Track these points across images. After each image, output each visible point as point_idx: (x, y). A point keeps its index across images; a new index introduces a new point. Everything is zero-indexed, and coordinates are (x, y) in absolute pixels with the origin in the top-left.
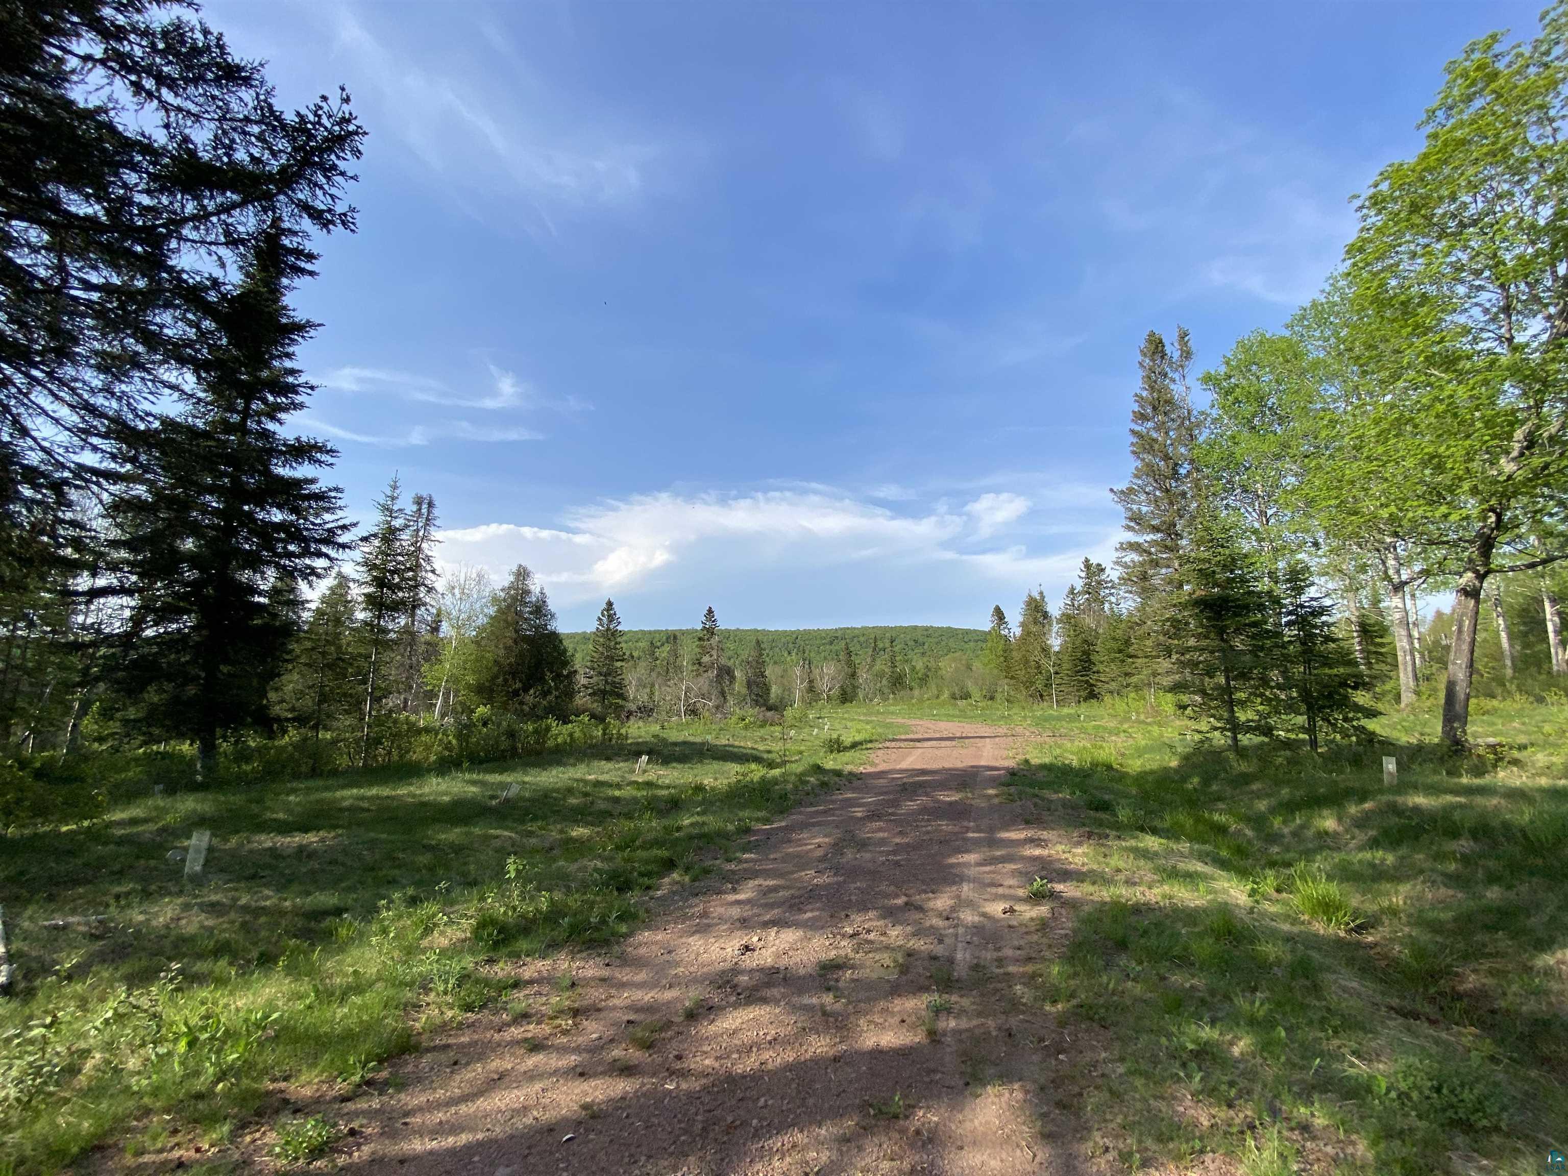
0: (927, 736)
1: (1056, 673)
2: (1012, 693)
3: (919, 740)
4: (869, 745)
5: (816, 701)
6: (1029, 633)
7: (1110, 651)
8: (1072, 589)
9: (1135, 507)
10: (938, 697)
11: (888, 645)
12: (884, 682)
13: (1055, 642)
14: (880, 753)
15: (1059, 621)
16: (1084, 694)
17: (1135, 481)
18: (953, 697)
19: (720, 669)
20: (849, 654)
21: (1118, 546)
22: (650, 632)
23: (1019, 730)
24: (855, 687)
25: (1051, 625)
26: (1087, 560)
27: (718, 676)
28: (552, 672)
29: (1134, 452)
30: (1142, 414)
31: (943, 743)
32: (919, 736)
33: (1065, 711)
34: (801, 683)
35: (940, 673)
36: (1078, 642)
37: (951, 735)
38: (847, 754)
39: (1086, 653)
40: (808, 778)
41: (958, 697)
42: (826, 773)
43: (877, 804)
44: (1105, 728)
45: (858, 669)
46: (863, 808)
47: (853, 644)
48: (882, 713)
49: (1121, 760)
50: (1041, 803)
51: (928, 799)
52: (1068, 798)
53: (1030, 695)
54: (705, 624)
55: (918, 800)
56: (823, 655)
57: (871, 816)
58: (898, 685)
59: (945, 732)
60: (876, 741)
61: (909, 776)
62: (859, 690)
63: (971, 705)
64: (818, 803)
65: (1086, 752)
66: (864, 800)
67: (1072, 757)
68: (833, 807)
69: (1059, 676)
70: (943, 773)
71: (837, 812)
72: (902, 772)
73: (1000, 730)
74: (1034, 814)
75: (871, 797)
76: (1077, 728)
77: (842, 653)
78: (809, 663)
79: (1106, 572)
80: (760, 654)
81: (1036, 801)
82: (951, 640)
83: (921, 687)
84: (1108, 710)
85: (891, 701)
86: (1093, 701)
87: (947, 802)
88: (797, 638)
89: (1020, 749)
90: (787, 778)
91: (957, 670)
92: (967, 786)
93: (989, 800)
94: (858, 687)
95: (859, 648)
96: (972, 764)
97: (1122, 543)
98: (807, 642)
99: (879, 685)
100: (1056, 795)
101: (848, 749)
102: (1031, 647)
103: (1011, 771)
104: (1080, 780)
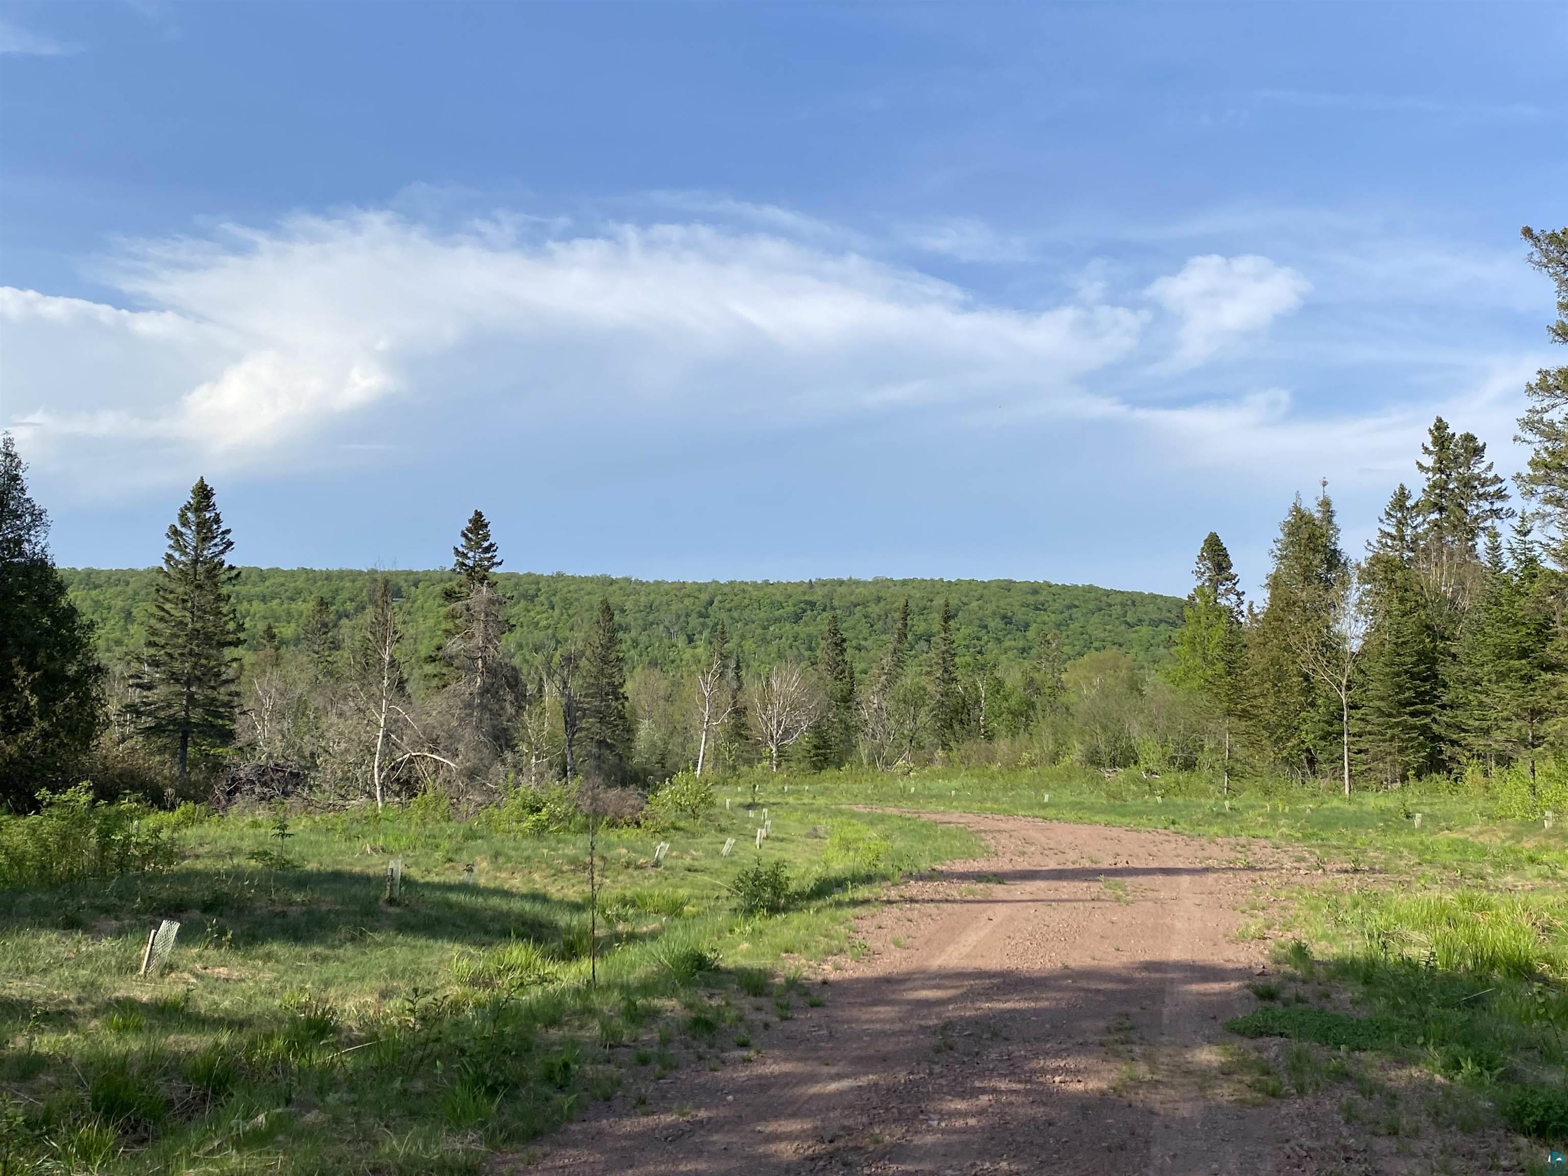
0: (1022, 865)
1: (1354, 707)
2: (1240, 752)
3: (1000, 878)
4: (863, 892)
5: (750, 762)
6: (1290, 604)
7: (1503, 653)
8: (1402, 495)
10: (1054, 759)
11: (936, 627)
12: (924, 717)
13: (1353, 628)
14: (888, 916)
15: (1368, 576)
16: (1416, 758)
18: (1094, 759)
19: (491, 671)
20: (839, 645)
21: (1535, 379)
22: (328, 576)
23: (1261, 851)
24: (849, 730)
25: (1345, 585)
26: (1440, 426)
27: (484, 691)
28: (31, 669)
31: (1067, 888)
32: (1002, 865)
33: (1372, 801)
34: (715, 715)
35: (1063, 698)
36: (1410, 627)
37: (1087, 864)
38: (796, 919)
39: (1428, 658)
40: (657, 1003)
41: (1106, 759)
42: (720, 985)
43: (851, 1107)
44: (1483, 852)
45: (861, 683)
46: (807, 1125)
47: (850, 622)
48: (911, 797)
49: (1548, 948)
50: (1363, 1104)
51: (1015, 1086)
52: (1440, 1087)
53: (1286, 760)
54: (465, 555)
55: (983, 1091)
56: (773, 648)
57: (831, 1156)
58: (957, 727)
59: (1072, 855)
60: (885, 878)
61: (964, 997)
62: (860, 736)
63: (1137, 780)
64: (662, 1102)
65: (1453, 922)
66: (815, 1089)
67: (1415, 936)
68: (710, 1119)
69: (1358, 714)
70: (1066, 989)
71: (715, 1138)
72: (947, 982)
73: (1214, 850)
74: (1352, 1154)
75: (839, 1077)
76: (1410, 848)
77: (823, 644)
78: (738, 667)
79: (1488, 456)
80: (612, 641)
81: (1347, 1094)
82: (1095, 619)
83: (1014, 733)
84: (1481, 803)
85: (938, 766)
86: (1440, 778)
87: (1075, 1096)
88: (711, 603)
89: (1274, 911)
90: (596, 1000)
91: (1104, 694)
92: (1134, 1037)
93: (1202, 1089)
94: (857, 729)
95: (865, 632)
96: (1147, 958)
97: (1544, 374)
98: (735, 614)
99: (909, 725)
100: (1405, 1073)
101: (800, 904)
102: (1292, 640)
103: (1260, 982)
104: (1458, 1017)
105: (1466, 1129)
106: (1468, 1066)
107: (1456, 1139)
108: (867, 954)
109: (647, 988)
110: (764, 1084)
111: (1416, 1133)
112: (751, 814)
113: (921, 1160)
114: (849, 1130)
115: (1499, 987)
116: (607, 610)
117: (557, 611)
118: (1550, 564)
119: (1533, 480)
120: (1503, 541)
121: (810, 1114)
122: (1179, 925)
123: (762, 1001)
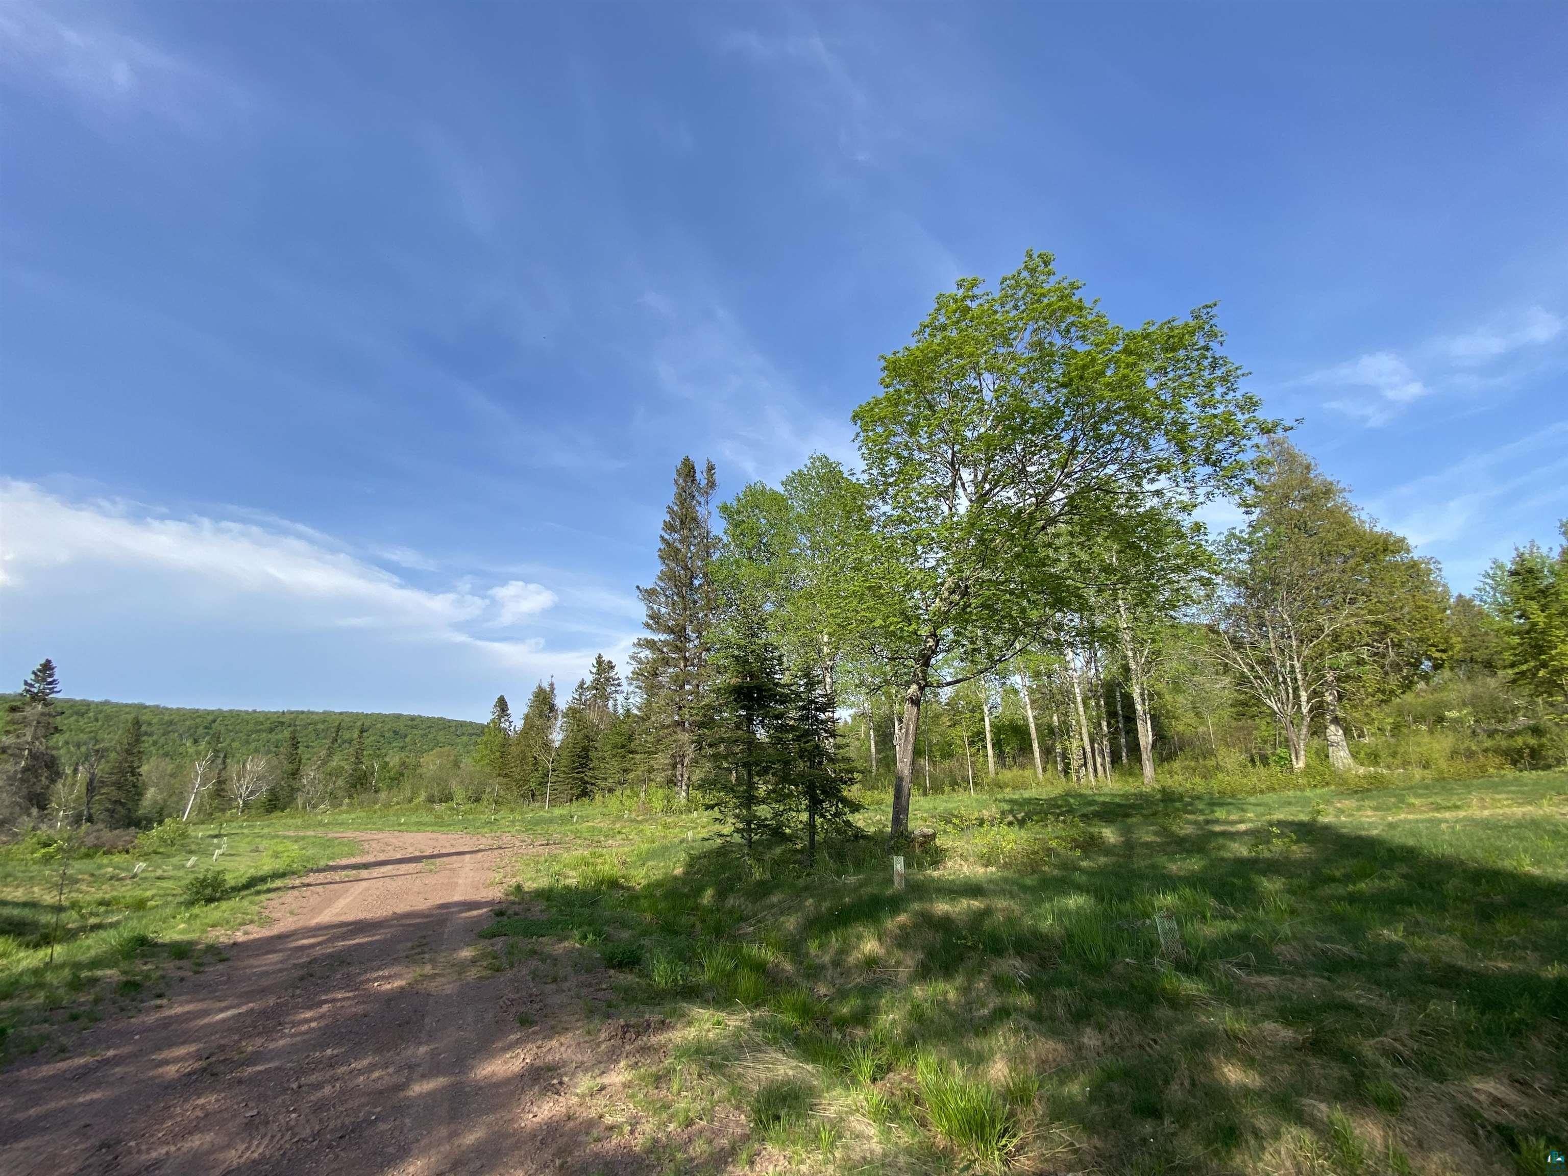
0: (382, 857)
1: (553, 770)
2: (502, 793)
3: (366, 866)
4: (278, 883)
5: (223, 811)
6: (532, 727)
7: (615, 747)
8: (583, 683)
9: (655, 607)
10: (410, 801)
11: (356, 736)
12: (340, 782)
13: (557, 737)
14: (290, 896)
15: (565, 715)
16: (576, 792)
17: (659, 583)
18: (431, 800)
19: (35, 757)
20: (295, 745)
21: (636, 641)
23: (506, 838)
24: (293, 790)
25: (556, 719)
26: (600, 657)
29: (661, 557)
30: (672, 525)
32: (370, 859)
33: (557, 811)
34: (203, 784)
35: (419, 771)
36: (580, 736)
37: (417, 854)
38: (224, 905)
39: (585, 749)
40: (99, 973)
41: (437, 799)
42: (153, 955)
43: (230, 1029)
44: (600, 830)
45: (305, 764)
46: (193, 1048)
47: (305, 732)
48: (325, 825)
49: (624, 872)
50: (542, 967)
51: (347, 995)
52: (578, 950)
53: (522, 796)
54: (32, 686)
55: (326, 1002)
56: (252, 746)
57: (204, 1070)
58: (358, 786)
59: (410, 850)
60: (293, 873)
61: (328, 940)
62: (300, 793)
63: (451, 809)
64: (81, 1047)
65: (587, 864)
66: (206, 1020)
67: (572, 873)
68: (115, 1056)
69: (555, 773)
70: (392, 926)
71: (117, 1069)
72: (320, 932)
73: (483, 840)
74: (534, 998)
75: (227, 1008)
76: (571, 831)
77: (285, 744)
78: (225, 757)
79: (616, 670)
80: (137, 740)
81: (534, 963)
82: (441, 733)
83: (390, 788)
84: (600, 809)
85: (344, 808)
86: (586, 800)
87: (386, 993)
88: (214, 721)
89: (508, 869)
90: (49, 977)
91: (441, 767)
92: (426, 949)
93: (460, 974)
94: (299, 790)
95: (313, 738)
96: (441, 902)
97: (639, 639)
98: (230, 728)
99: (331, 786)
100: (562, 945)
101: (233, 894)
102: (531, 742)
103: (497, 907)
104: (587, 911)
105: (588, 971)
106: (591, 937)
107: (583, 977)
108: (270, 921)
109: (95, 963)
110: (166, 1023)
111: (565, 979)
112: (215, 841)
113: (271, 1059)
114: (222, 1048)
115: (604, 894)
116: (137, 723)
117: (100, 723)
118: (636, 712)
119: (632, 679)
120: (619, 703)
121: (197, 1040)
122: (460, 881)
123: (184, 963)
